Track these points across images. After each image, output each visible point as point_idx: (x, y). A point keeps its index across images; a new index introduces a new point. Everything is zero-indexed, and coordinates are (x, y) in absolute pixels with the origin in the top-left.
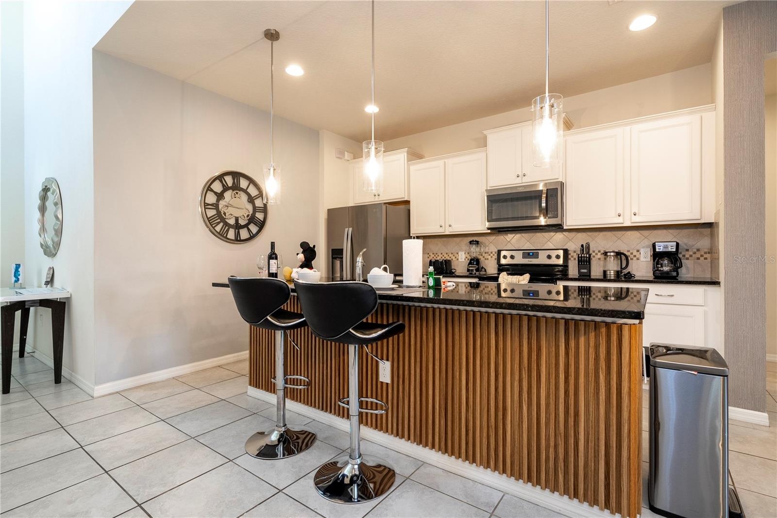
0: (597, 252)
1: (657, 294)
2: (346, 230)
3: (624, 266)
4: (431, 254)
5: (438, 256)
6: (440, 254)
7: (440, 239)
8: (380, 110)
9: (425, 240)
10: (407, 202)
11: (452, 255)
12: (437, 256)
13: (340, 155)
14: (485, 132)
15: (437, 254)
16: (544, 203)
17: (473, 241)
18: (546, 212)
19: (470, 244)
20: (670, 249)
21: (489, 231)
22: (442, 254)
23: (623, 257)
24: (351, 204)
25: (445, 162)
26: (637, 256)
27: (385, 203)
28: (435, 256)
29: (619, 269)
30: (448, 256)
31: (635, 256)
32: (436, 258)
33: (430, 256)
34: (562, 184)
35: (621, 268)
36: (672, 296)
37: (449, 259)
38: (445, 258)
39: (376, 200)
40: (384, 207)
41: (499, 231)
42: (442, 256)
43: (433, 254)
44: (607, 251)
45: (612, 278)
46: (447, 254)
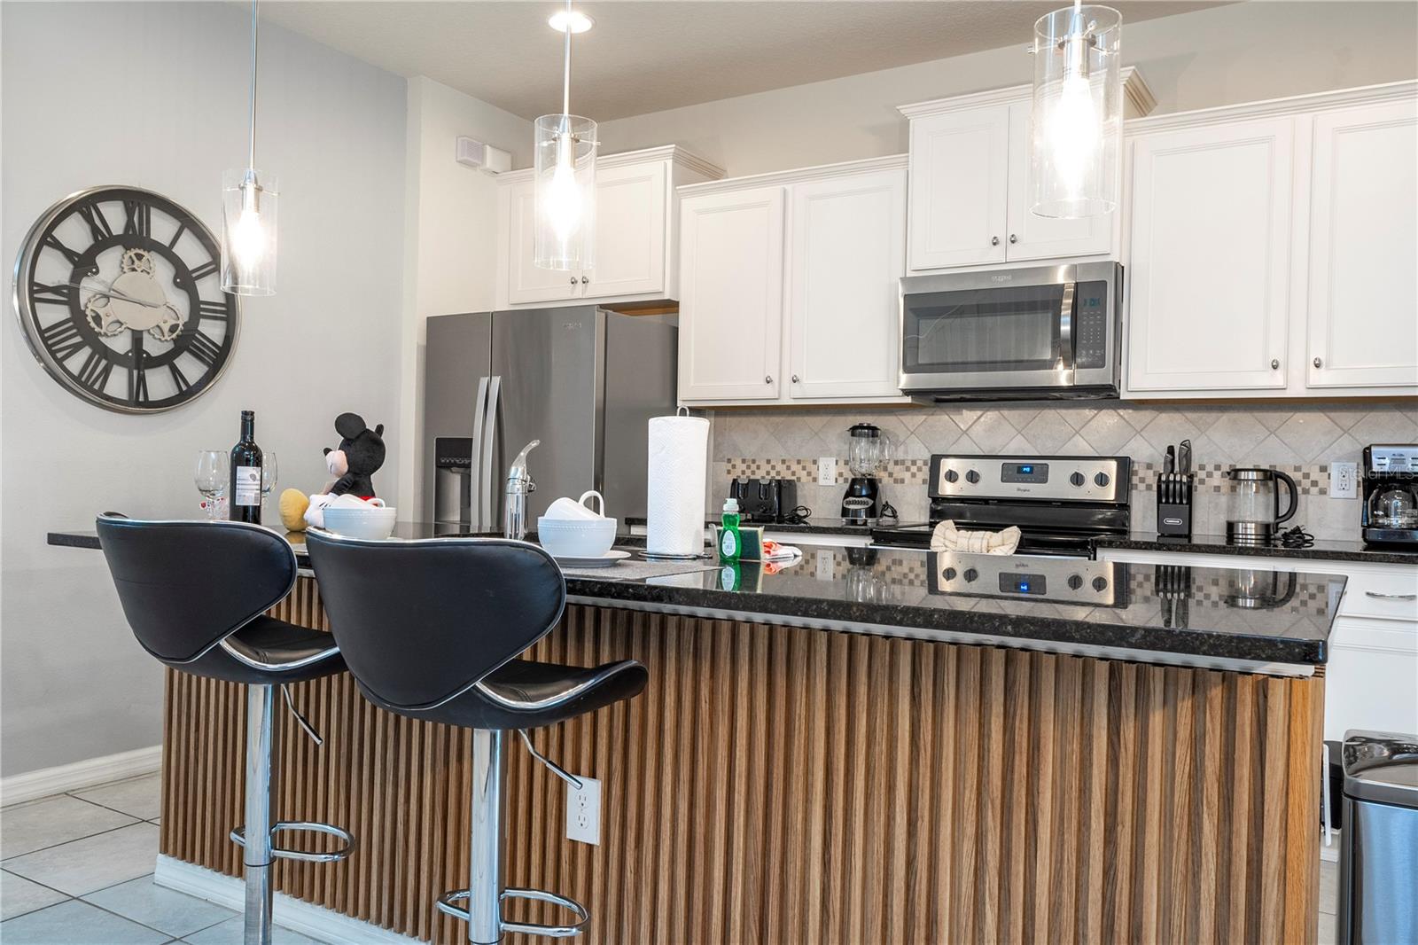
0: (1210, 468)
1: (1371, 591)
2: (484, 381)
3: (1283, 510)
4: (738, 462)
5: (758, 467)
6: (763, 464)
7: (763, 419)
8: (595, 25)
9: (721, 420)
10: (670, 307)
11: (800, 467)
12: (753, 467)
13: (471, 155)
14: (905, 109)
15: (754, 462)
16: (1065, 324)
17: (861, 427)
18: (1070, 350)
19: (853, 435)
20: (1410, 466)
21: (908, 400)
22: (768, 462)
23: (1283, 486)
24: (501, 305)
25: (785, 191)
26: (1321, 485)
27: (603, 307)
28: (748, 467)
29: (1271, 520)
30: (788, 468)
31: (1314, 483)
32: (753, 473)
33: (734, 466)
34: (1119, 270)
35: (1277, 517)
36: (1412, 598)
37: (789, 477)
38: (778, 473)
39: (576, 295)
40: (600, 317)
41: (938, 401)
42: (769, 467)
43: (744, 461)
44: (1238, 467)
45: (1252, 543)
46: (783, 462)
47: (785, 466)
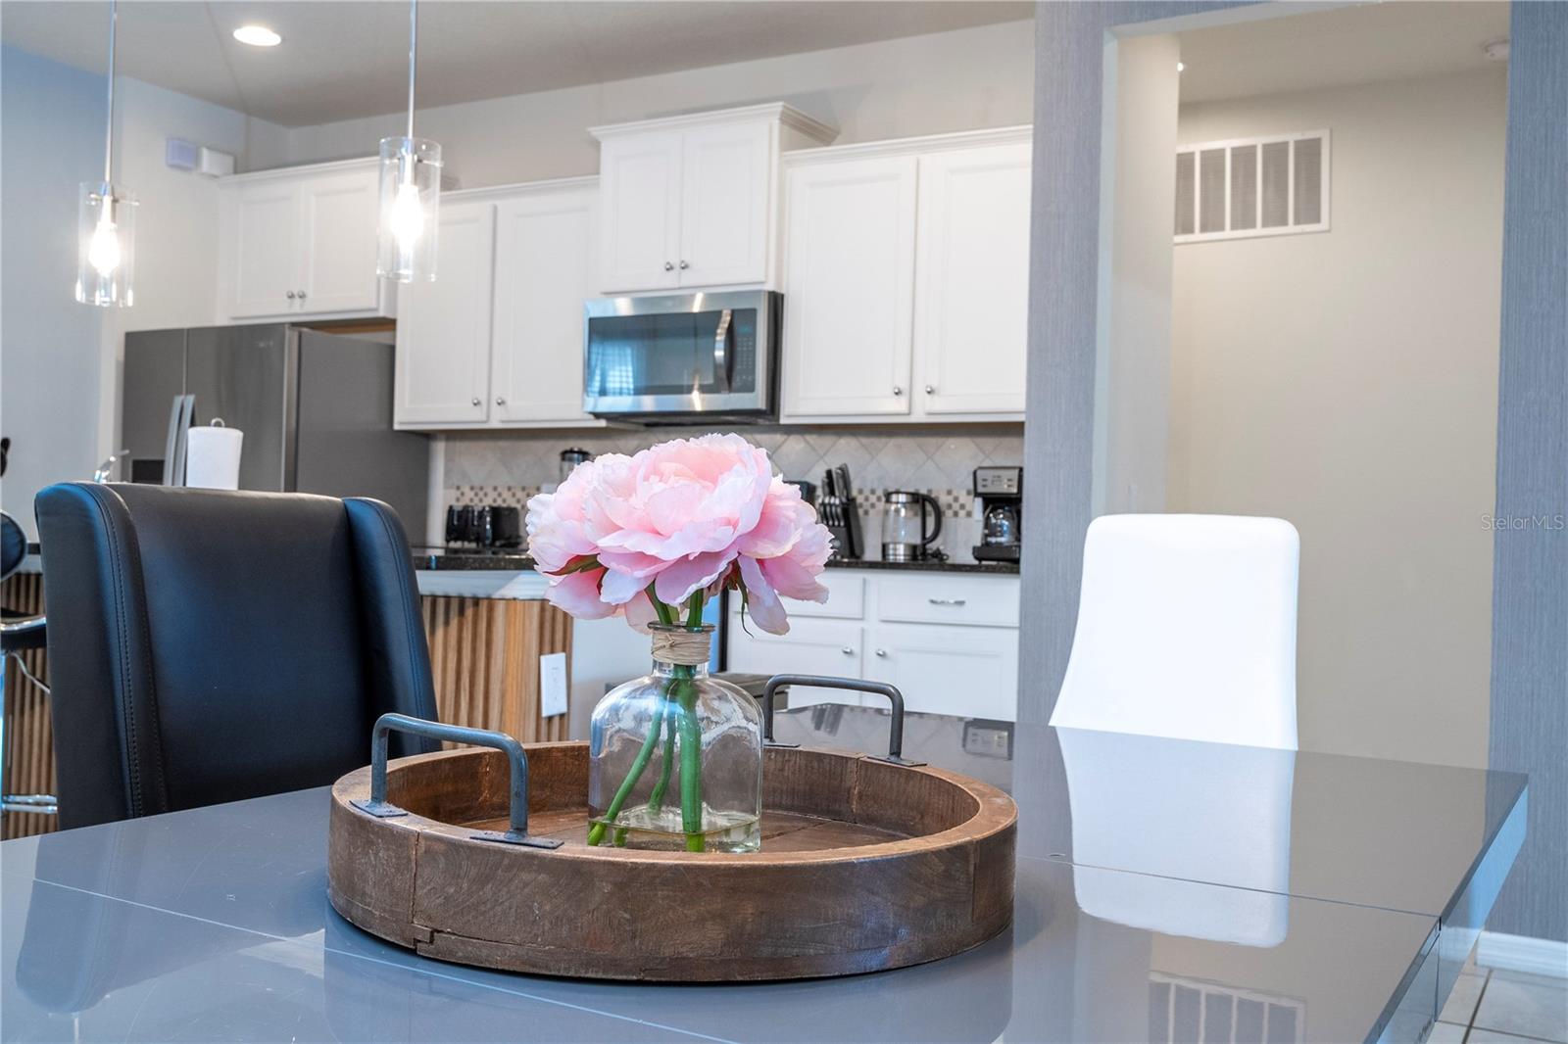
0: (867, 492)
1: (934, 599)
2: (178, 400)
3: (929, 533)
4: (466, 489)
5: (486, 495)
6: (489, 490)
7: (491, 444)
8: (284, 40)
9: (451, 444)
10: (389, 324)
12: (481, 494)
13: (185, 156)
14: (595, 131)
15: (481, 489)
16: (719, 349)
17: (572, 451)
18: (729, 376)
19: (563, 459)
20: (1006, 486)
21: (602, 423)
22: (495, 489)
23: (929, 507)
24: (221, 320)
25: (495, 208)
26: (968, 508)
27: (294, 325)
28: (476, 494)
29: (918, 541)
30: (514, 495)
31: (962, 507)
32: (481, 501)
33: (463, 494)
34: (776, 301)
35: (924, 537)
36: (961, 603)
37: (514, 505)
38: (504, 501)
39: (293, 311)
42: (495, 494)
43: (472, 488)
44: (890, 490)
45: (901, 559)
46: (509, 489)
47: (510, 493)
